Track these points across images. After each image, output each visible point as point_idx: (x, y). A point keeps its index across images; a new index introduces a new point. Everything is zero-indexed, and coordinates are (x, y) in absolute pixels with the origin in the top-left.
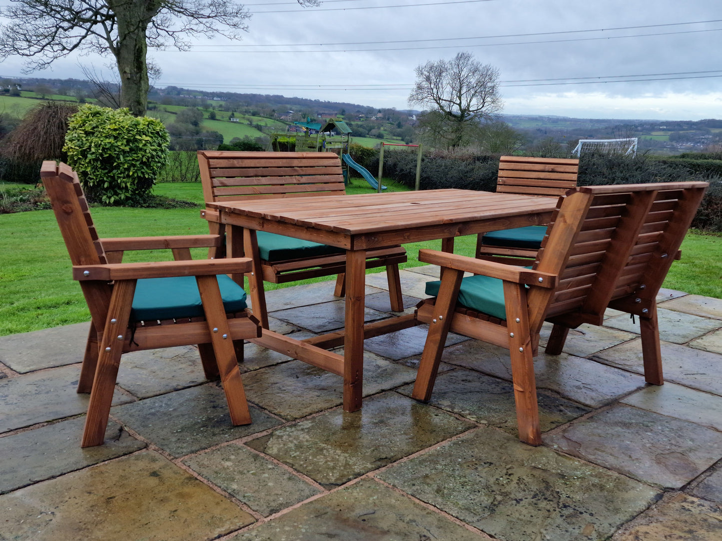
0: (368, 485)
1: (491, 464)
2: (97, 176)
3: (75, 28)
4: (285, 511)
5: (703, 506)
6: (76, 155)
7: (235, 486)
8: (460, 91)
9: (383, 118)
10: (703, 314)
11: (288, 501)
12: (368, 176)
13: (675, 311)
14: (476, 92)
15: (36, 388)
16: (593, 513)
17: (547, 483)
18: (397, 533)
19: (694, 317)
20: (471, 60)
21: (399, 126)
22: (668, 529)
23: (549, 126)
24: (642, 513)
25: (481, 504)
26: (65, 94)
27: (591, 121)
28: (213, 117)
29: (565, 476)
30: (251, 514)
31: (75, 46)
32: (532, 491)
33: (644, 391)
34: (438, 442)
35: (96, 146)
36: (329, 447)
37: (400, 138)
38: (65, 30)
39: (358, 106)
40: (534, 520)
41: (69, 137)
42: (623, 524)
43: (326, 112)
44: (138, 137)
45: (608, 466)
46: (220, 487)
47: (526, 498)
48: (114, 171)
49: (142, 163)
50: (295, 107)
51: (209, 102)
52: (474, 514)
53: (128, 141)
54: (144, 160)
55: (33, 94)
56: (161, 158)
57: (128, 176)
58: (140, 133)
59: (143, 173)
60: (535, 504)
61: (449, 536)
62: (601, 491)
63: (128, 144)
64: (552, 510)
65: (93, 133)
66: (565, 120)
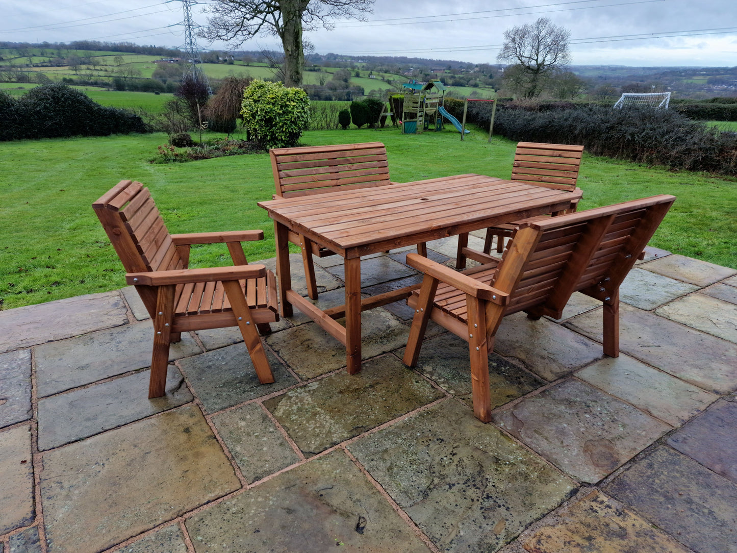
0: (337, 457)
1: (442, 440)
2: (262, 131)
3: (255, 18)
4: (265, 479)
5: (610, 508)
6: (249, 117)
7: (238, 449)
8: (538, 49)
9: (479, 72)
10: (678, 277)
11: (272, 469)
12: (456, 123)
13: (654, 273)
14: (550, 50)
15: (142, 336)
16: (510, 507)
17: (481, 466)
18: (341, 514)
19: (669, 280)
20: (548, 24)
21: (491, 77)
22: (570, 534)
23: (609, 74)
24: (553, 510)
25: (418, 487)
26: (262, 62)
27: (644, 68)
28: (357, 75)
29: (499, 460)
30: (239, 479)
31: (256, 31)
32: (466, 475)
33: (600, 363)
34: (409, 412)
35: (261, 110)
36: (323, 412)
37: (491, 86)
38: (249, 20)
39: (461, 63)
40: (457, 510)
41: (245, 103)
42: (532, 523)
43: (437, 68)
44: (288, 103)
45: (540, 452)
46: (228, 448)
47: (458, 484)
48: (274, 128)
49: (292, 122)
50: (415, 66)
51: (356, 64)
52: (410, 498)
53: (282, 106)
54: (293, 119)
55: (241, 63)
56: (303, 117)
57: (283, 131)
58: (289, 100)
59: (292, 129)
60: (464, 491)
61: (381, 522)
62: (525, 480)
63: (281, 108)
64: (475, 500)
65: (259, 101)
66: (622, 68)
